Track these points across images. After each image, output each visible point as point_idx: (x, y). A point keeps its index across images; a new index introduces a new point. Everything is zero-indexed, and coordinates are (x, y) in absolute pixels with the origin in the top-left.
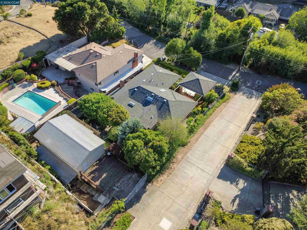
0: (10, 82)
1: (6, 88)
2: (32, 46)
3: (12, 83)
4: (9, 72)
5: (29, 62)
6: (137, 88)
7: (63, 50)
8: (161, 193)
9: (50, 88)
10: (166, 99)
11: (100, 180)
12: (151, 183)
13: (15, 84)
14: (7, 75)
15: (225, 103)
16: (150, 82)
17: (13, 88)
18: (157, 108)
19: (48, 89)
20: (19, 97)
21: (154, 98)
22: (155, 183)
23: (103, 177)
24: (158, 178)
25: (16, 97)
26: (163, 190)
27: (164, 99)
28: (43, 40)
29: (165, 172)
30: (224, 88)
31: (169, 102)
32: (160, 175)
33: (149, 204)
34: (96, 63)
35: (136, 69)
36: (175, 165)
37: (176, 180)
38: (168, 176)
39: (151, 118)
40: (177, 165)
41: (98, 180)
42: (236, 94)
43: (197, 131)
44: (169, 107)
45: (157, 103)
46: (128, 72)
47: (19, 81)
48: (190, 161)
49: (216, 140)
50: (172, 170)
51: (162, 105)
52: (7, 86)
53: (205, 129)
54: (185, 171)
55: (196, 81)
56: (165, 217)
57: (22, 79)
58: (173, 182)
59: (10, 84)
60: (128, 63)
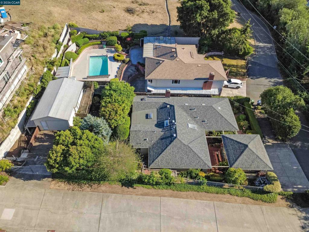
0: (103, 43)
1: (97, 45)
2: (149, 25)
3: (103, 44)
4: (107, 35)
5: (128, 34)
6: (171, 106)
7: (162, 39)
8: (43, 193)
9: (120, 62)
10: (176, 135)
11: (41, 144)
12: (53, 180)
13: (105, 46)
14: (104, 36)
15: (251, 200)
16: (190, 109)
17: (102, 48)
18: (161, 137)
19: (118, 62)
20: (97, 56)
21: (170, 126)
22: (54, 182)
23: (45, 144)
24: (61, 182)
25: (97, 55)
26: (48, 194)
27: (176, 133)
28: (164, 25)
29: (72, 184)
30: (273, 184)
31: (176, 140)
32: (66, 182)
33: (25, 189)
34: (163, 61)
35: (204, 92)
36: (89, 189)
37: (68, 199)
38: (68, 190)
39: (145, 140)
40: (90, 192)
41: (40, 143)
42: (292, 207)
43: (159, 188)
44: (170, 143)
45: (166, 132)
46: (193, 89)
47: (109, 45)
48: (105, 201)
49: (162, 217)
50: (81, 190)
51: (168, 137)
52: (98, 44)
53: (171, 196)
54: (86, 202)
55: (242, 146)
56: (16, 210)
57: (112, 45)
58: (63, 198)
59: (101, 44)
60: (196, 79)
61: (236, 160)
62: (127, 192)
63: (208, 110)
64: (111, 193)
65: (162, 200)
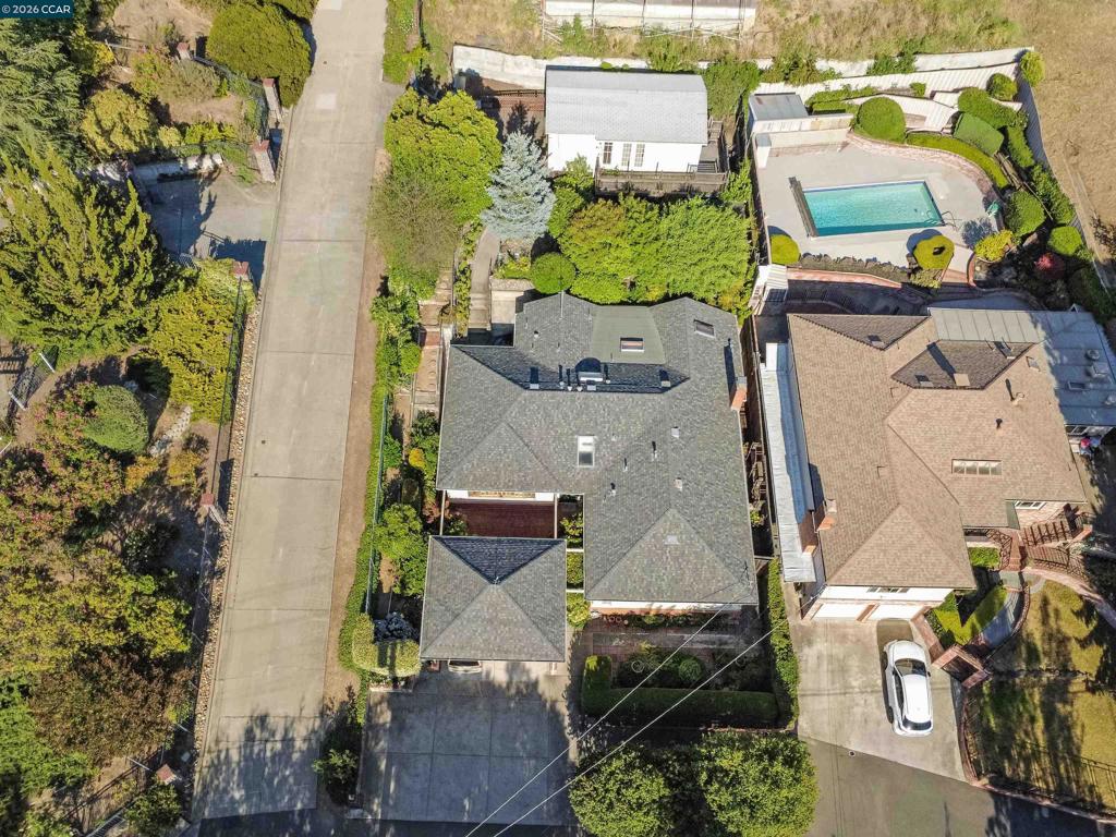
1: (990, 184)
3: (1003, 200)
6: (666, 388)
10: (535, 391)
27: (544, 389)
31: (519, 388)
37: (351, 183)
48: (347, 246)
49: (306, 355)
52: (994, 185)
59: (1001, 192)
60: (813, 469)
61: (454, 551)
62: (368, 287)
63: (657, 497)
64: (365, 257)
65: (346, 357)
